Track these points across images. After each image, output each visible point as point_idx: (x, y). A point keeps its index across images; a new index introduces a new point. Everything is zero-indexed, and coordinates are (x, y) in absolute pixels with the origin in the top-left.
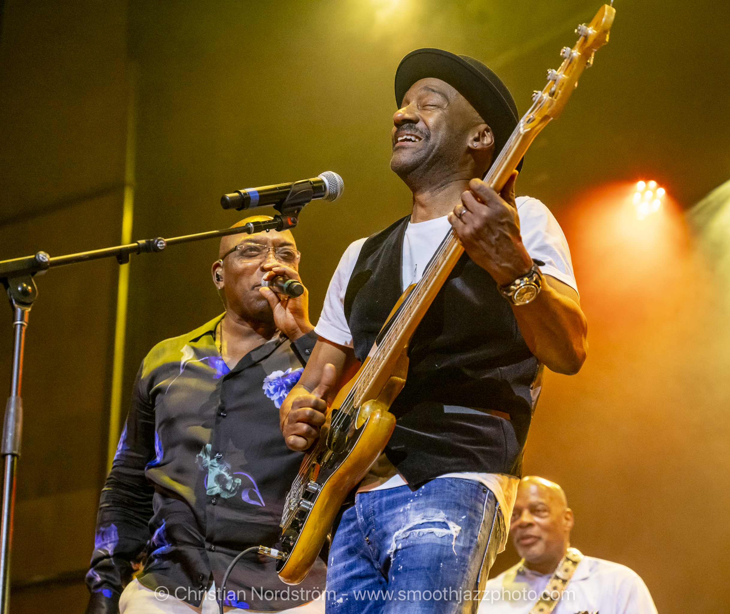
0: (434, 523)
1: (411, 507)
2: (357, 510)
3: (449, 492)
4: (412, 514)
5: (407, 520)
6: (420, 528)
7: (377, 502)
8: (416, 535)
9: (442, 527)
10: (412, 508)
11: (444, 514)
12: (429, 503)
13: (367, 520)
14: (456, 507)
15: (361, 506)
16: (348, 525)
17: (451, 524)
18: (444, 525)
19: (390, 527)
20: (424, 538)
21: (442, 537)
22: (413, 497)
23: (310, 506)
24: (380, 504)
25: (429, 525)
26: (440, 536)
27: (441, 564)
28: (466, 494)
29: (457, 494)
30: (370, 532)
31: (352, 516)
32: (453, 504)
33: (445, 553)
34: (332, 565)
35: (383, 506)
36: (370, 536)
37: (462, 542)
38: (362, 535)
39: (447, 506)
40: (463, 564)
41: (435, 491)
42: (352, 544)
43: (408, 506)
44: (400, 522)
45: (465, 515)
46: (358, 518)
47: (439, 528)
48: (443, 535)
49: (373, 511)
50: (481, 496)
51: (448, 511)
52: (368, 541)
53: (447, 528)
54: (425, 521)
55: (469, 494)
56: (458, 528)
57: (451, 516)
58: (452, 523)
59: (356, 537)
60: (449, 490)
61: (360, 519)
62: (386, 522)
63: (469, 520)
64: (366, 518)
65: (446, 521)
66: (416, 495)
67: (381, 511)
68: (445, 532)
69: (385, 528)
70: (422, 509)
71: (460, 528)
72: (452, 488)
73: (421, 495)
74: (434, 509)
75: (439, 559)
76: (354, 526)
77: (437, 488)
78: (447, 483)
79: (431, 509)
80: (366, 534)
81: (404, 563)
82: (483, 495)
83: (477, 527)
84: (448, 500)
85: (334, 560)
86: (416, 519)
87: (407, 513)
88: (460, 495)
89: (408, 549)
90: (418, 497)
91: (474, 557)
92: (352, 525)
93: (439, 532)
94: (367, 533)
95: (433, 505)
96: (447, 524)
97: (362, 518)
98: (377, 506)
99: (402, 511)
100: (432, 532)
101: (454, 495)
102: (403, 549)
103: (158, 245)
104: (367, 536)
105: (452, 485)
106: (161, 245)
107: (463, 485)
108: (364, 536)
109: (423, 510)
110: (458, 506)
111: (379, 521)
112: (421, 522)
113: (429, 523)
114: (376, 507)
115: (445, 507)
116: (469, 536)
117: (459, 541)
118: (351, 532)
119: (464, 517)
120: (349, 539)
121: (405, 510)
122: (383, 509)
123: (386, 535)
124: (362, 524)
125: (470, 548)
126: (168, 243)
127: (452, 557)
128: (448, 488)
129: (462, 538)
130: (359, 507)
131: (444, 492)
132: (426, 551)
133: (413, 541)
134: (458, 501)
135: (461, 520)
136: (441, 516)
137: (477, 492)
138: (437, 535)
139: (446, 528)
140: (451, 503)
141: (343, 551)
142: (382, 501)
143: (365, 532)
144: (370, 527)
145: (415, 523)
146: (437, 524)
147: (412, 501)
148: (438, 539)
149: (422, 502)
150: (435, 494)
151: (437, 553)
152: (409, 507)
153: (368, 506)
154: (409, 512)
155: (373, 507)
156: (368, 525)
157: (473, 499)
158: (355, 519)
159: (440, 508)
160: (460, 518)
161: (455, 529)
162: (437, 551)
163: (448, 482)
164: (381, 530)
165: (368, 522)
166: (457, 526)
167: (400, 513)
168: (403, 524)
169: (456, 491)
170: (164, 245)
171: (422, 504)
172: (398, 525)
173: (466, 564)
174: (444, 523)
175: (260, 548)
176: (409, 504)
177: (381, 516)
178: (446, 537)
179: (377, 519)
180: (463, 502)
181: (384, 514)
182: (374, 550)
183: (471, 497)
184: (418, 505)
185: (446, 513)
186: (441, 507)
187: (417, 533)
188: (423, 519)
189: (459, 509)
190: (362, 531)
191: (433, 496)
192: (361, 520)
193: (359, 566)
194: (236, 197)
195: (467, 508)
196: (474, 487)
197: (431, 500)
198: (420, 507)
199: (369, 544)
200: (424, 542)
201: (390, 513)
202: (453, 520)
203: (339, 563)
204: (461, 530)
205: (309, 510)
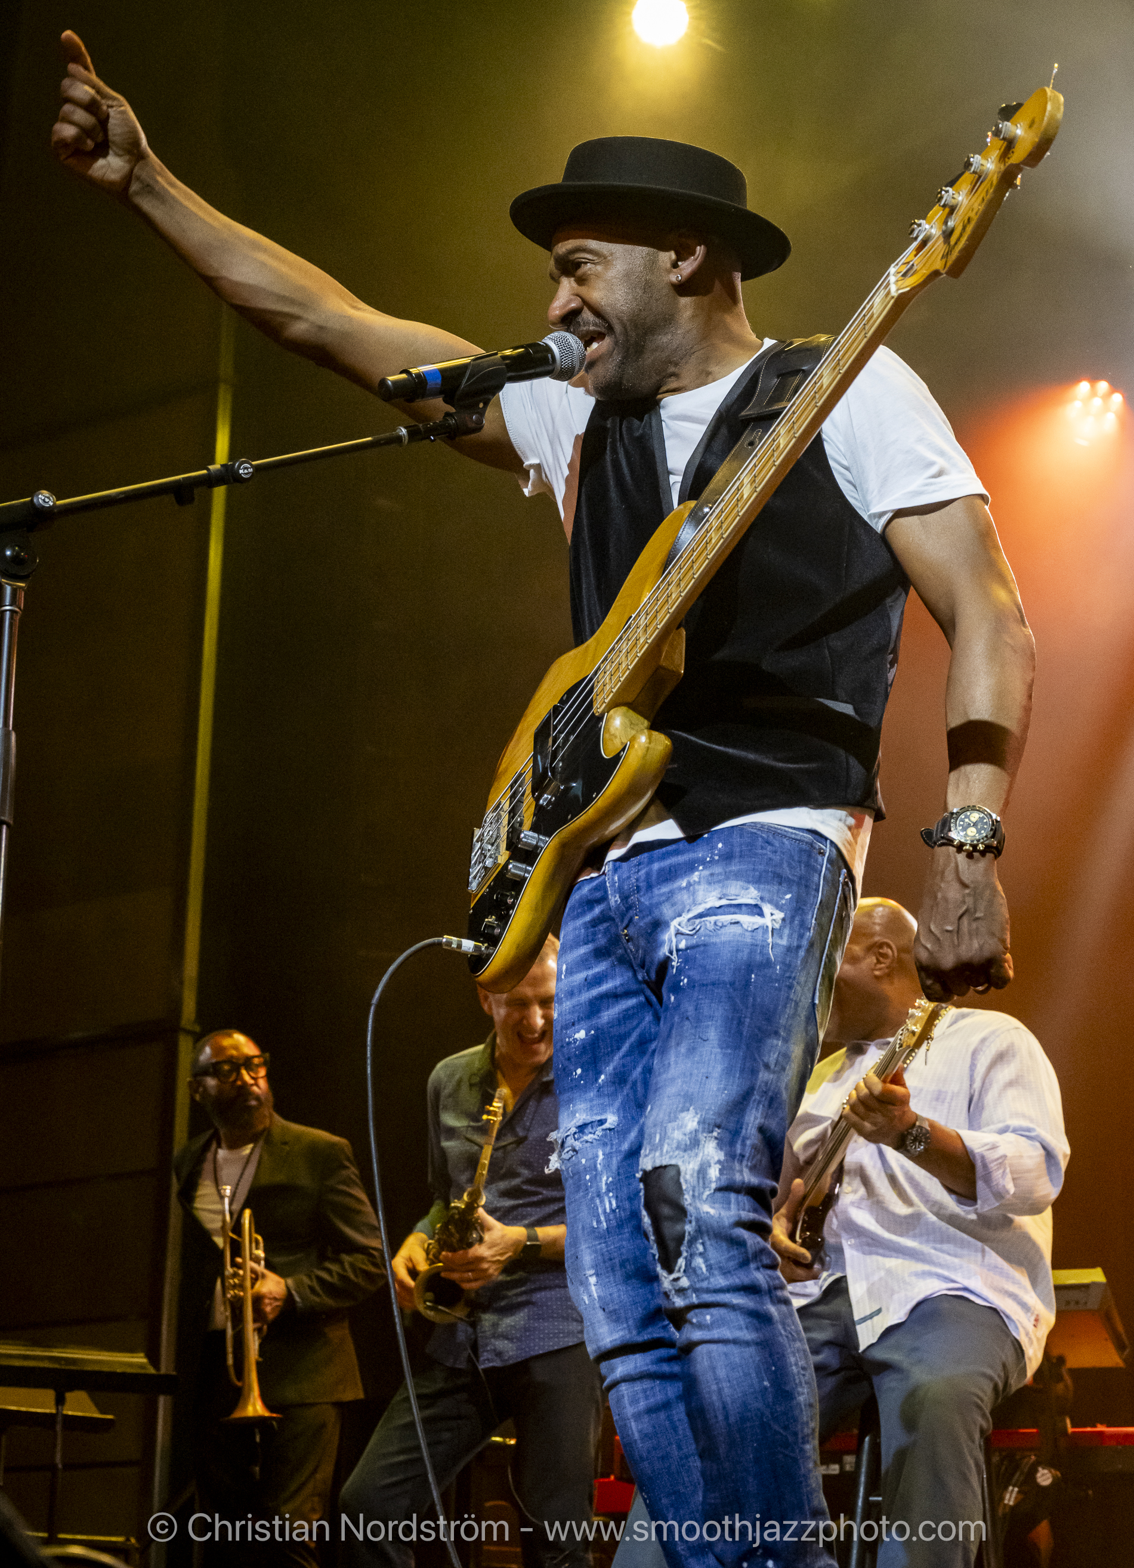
0: (739, 906)
1: (700, 878)
2: (608, 885)
3: (766, 854)
4: (701, 891)
5: (694, 900)
6: (715, 915)
7: (642, 872)
8: (710, 927)
9: (752, 914)
10: (702, 880)
11: (756, 892)
12: (730, 872)
13: (627, 903)
14: (776, 879)
15: (616, 878)
16: (591, 909)
17: (767, 909)
18: (756, 910)
19: (665, 911)
20: (723, 931)
21: (753, 931)
22: (702, 862)
23: (529, 872)
24: (648, 875)
25: (732, 910)
26: (750, 929)
27: (753, 976)
28: (792, 857)
29: (777, 858)
30: (631, 920)
31: (598, 895)
32: (770, 874)
33: (758, 958)
34: (563, 977)
35: (654, 877)
36: (629, 928)
37: (785, 938)
38: (617, 926)
39: (760, 877)
40: (788, 975)
41: (741, 851)
42: (602, 941)
43: (695, 876)
44: (683, 903)
45: (790, 892)
46: (610, 897)
47: (748, 914)
48: (756, 927)
49: (638, 887)
50: (816, 861)
51: (762, 886)
52: (626, 935)
53: (761, 914)
54: (724, 902)
55: (796, 858)
56: (779, 915)
57: (767, 896)
58: (769, 906)
59: (607, 930)
60: (764, 851)
61: (614, 899)
62: (659, 904)
63: (797, 902)
64: (625, 898)
65: (759, 903)
66: (708, 859)
67: (650, 887)
68: (757, 920)
69: (656, 913)
70: (719, 882)
71: (782, 915)
72: (769, 848)
73: (717, 858)
74: (740, 883)
75: (750, 967)
76: (602, 912)
77: (744, 848)
78: (760, 839)
79: (734, 882)
80: (624, 925)
81: (691, 973)
82: (820, 858)
83: (810, 913)
84: (761, 867)
85: (567, 969)
86: (711, 899)
87: (694, 888)
88: (782, 860)
89: (695, 951)
90: (712, 861)
91: (807, 962)
92: (597, 910)
93: (748, 921)
94: (626, 922)
95: (737, 876)
96: (761, 909)
97: (617, 897)
98: (643, 878)
99: (684, 884)
100: (737, 923)
101: (770, 859)
102: (687, 948)
103: (241, 471)
104: (626, 928)
105: (768, 843)
106: (246, 471)
107: (787, 842)
108: (620, 928)
109: (721, 885)
110: (779, 879)
111: (647, 903)
112: (718, 904)
113: (730, 906)
114: (641, 880)
115: (758, 881)
116: (797, 928)
117: (781, 937)
118: (595, 923)
119: (788, 896)
120: (594, 934)
121: (689, 884)
122: (654, 883)
123: (658, 925)
124: (618, 907)
125: (799, 947)
126: (257, 468)
127: (768, 964)
128: (762, 848)
129: (786, 931)
130: (613, 879)
131: (756, 854)
132: (726, 954)
133: (705, 936)
134: (779, 870)
135: (784, 902)
136: (750, 895)
137: (810, 856)
138: (745, 926)
139: (759, 915)
140: (767, 872)
141: (585, 954)
142: (651, 870)
143: (622, 921)
144: (631, 913)
145: (708, 906)
146: (744, 908)
147: (701, 868)
148: (747, 934)
149: (718, 869)
150: (741, 856)
151: (745, 957)
152: (696, 879)
153: (629, 877)
154: (697, 887)
155: (637, 880)
156: (629, 908)
157: (803, 865)
158: (604, 899)
159: (749, 882)
160: (783, 898)
161: (772, 917)
162: (744, 955)
163: (761, 837)
164: (650, 918)
165: (627, 905)
166: (776, 912)
167: (681, 889)
168: (688, 907)
169: (776, 852)
170: (251, 470)
171: (718, 874)
172: (679, 907)
173: (793, 975)
174: (756, 906)
175: (444, 940)
176: (697, 873)
177: (650, 894)
178: (760, 931)
179: (642, 900)
180: (786, 871)
181: (656, 891)
182: (637, 951)
183: (800, 862)
184: (712, 875)
185: (758, 889)
186: (751, 879)
187: (713, 923)
188: (720, 898)
189: (780, 884)
190: (617, 920)
191: (737, 860)
192: (616, 901)
193: (613, 978)
194: (404, 380)
195: (794, 881)
196: (804, 846)
197: (734, 867)
198: (715, 878)
199: (628, 941)
200: (723, 939)
201: (665, 889)
202: (770, 902)
203: (577, 972)
204: (783, 920)
205: (524, 879)
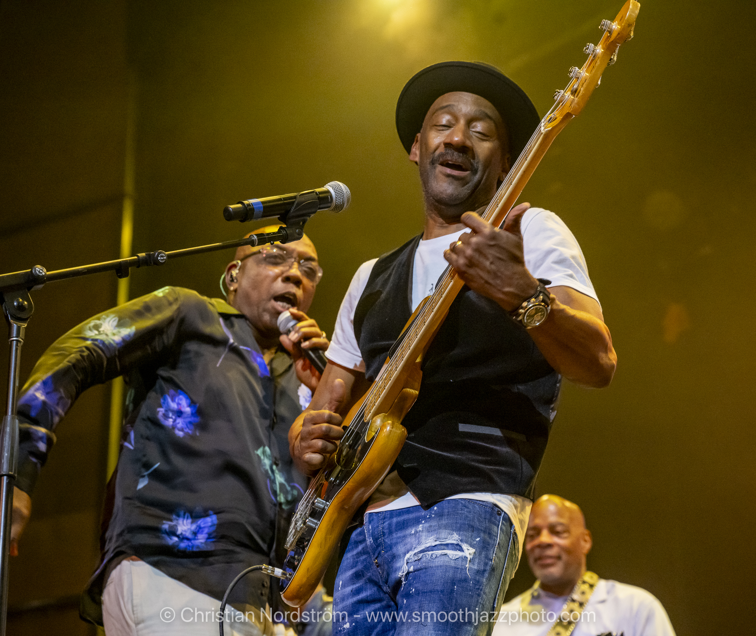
0: (447, 545)
1: (423, 529)
2: (366, 531)
3: (463, 514)
4: (424, 535)
5: (419, 541)
6: (432, 551)
8: (428, 557)
9: (455, 549)
11: (458, 536)
12: (442, 524)
13: (377, 542)
14: (470, 529)
15: (370, 527)
16: (357, 547)
17: (465, 546)
18: (458, 547)
19: (400, 548)
20: (437, 560)
21: (456, 560)
22: (424, 518)
23: (317, 524)
24: (390, 525)
25: (443, 547)
26: (453, 558)
27: (456, 587)
28: (480, 515)
29: (471, 516)
30: (379, 554)
31: (361, 538)
32: (466, 526)
33: (459, 576)
34: (339, 589)
35: (394, 527)
36: (378, 559)
37: (476, 565)
38: (371, 558)
39: (461, 527)
40: (477, 587)
41: (448, 512)
42: (359, 567)
43: (420, 527)
44: (411, 543)
45: (479, 537)
46: (367, 540)
47: (453, 550)
48: (458, 557)
49: (383, 532)
50: (496, 518)
51: (461, 533)
52: (376, 563)
53: (461, 550)
54: (437, 543)
55: (483, 516)
56: (472, 551)
57: (464, 538)
59: (365, 560)
60: (463, 512)
61: (369, 541)
62: (397, 543)
63: (483, 542)
64: (376, 539)
65: (460, 543)
66: (428, 516)
67: (391, 533)
68: (458, 554)
69: (394, 550)
70: (435, 530)
71: (474, 550)
72: (466, 510)
73: (433, 516)
74: (447, 531)
75: (453, 582)
76: (363, 549)
77: (450, 509)
78: (459, 504)
79: (444, 531)
80: (375, 557)
81: (416, 585)
82: (498, 517)
83: (492, 549)
84: (461, 521)
85: (342, 584)
86: (430, 541)
87: (419, 535)
88: (474, 517)
89: (420, 572)
90: (430, 517)
91: (489, 580)
92: (360, 548)
93: (452, 554)
94: (376, 555)
95: (446, 527)
96: (460, 546)
97: (371, 540)
99: (413, 532)
100: (446, 554)
101: (467, 517)
102: (415, 571)
103: (159, 258)
105: (465, 506)
106: (162, 258)
107: (476, 506)
108: (373, 559)
109: (436, 532)
110: (472, 528)
111: (389, 543)
112: (433, 544)
113: (441, 545)
114: (385, 528)
115: (459, 529)
116: (483, 559)
117: (474, 564)
118: (359, 554)
119: (478, 539)
120: (357, 562)
121: (416, 532)
122: (394, 530)
123: (395, 557)
124: (371, 545)
125: (485, 571)
126: (169, 256)
127: (466, 580)
128: (462, 510)
129: (477, 561)
130: (368, 527)
131: (457, 514)
132: (439, 573)
133: (425, 563)
134: (472, 523)
135: (475, 543)
136: (454, 538)
137: (491, 514)
138: (451, 557)
139: (459, 550)
140: (465, 524)
141: (351, 574)
142: (392, 521)
143: (374, 554)
144: (379, 549)
145: (428, 545)
146: (450, 546)
147: (423, 522)
148: (452, 561)
149: (434, 523)
150: (448, 515)
151: (451, 575)
152: (421, 529)
153: (378, 527)
154: (420, 533)
155: (383, 528)
156: (378, 546)
157: (487, 520)
158: (364, 540)
159: (453, 530)
160: (474, 541)
161: (469, 551)
162: (450, 574)
163: (461, 503)
164: (390, 552)
165: (377, 544)
166: (471, 548)
167: (411, 535)
168: (414, 546)
169: (470, 512)
170: (165, 258)
171: (434, 526)
172: (408, 546)
173: (481, 588)
174: (458, 545)
176: (421, 525)
177: (391, 537)
178: (460, 560)
179: (386, 541)
180: (477, 524)
181: (395, 535)
182: (383, 573)
183: (485, 519)
184: (430, 526)
186: (454, 528)
187: (430, 556)
188: (436, 541)
189: (473, 531)
190: (371, 553)
191: (446, 517)
192: (371, 542)
193: (366, 590)
194: (240, 208)
195: (481, 530)
196: (488, 509)
197: (444, 522)
198: (432, 529)
199: (378, 566)
200: (437, 564)
201: (400, 534)
202: (466, 542)
203: (347, 586)
204: (475, 553)
205: (315, 529)
